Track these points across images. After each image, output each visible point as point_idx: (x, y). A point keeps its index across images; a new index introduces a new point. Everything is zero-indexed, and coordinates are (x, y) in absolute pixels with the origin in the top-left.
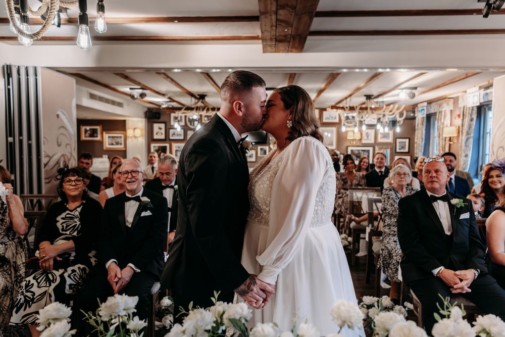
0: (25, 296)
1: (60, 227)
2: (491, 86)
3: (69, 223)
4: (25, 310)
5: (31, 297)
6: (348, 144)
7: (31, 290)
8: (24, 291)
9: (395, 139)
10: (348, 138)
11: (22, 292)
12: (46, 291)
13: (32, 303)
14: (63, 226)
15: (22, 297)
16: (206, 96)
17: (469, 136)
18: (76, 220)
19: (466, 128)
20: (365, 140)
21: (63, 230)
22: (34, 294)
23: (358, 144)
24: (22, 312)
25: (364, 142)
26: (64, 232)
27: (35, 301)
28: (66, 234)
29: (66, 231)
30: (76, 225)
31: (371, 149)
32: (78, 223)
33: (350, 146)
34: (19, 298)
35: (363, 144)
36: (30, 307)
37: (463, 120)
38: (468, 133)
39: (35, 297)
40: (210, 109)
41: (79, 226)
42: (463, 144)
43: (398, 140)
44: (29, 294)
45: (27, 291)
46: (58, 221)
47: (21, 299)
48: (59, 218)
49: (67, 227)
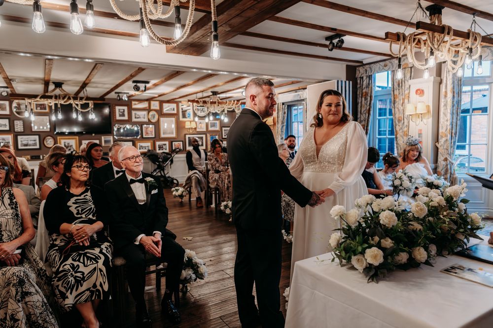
0: (75, 278)
1: (75, 212)
2: (306, 88)
3: (85, 207)
4: (76, 290)
5: (82, 276)
6: (186, 132)
7: (79, 270)
8: (73, 273)
9: (221, 127)
10: (186, 127)
11: (72, 274)
12: (95, 268)
13: (83, 282)
14: (78, 210)
15: (72, 278)
16: (63, 83)
17: (283, 124)
18: (90, 204)
19: (280, 118)
20: (199, 129)
21: (78, 214)
22: (83, 274)
23: (194, 132)
24: (75, 293)
25: (198, 130)
26: (79, 216)
27: (85, 279)
28: (82, 217)
29: (81, 214)
30: (92, 208)
31: (204, 136)
32: (93, 206)
33: (187, 134)
34: (70, 280)
35: (197, 132)
36: (81, 286)
37: (278, 113)
38: (283, 123)
39: (85, 276)
40: (72, 98)
41: (94, 209)
42: (280, 130)
43: (223, 129)
44: (79, 275)
45: (76, 272)
46: (70, 206)
47: (72, 280)
48: (69, 203)
49: (82, 210)
